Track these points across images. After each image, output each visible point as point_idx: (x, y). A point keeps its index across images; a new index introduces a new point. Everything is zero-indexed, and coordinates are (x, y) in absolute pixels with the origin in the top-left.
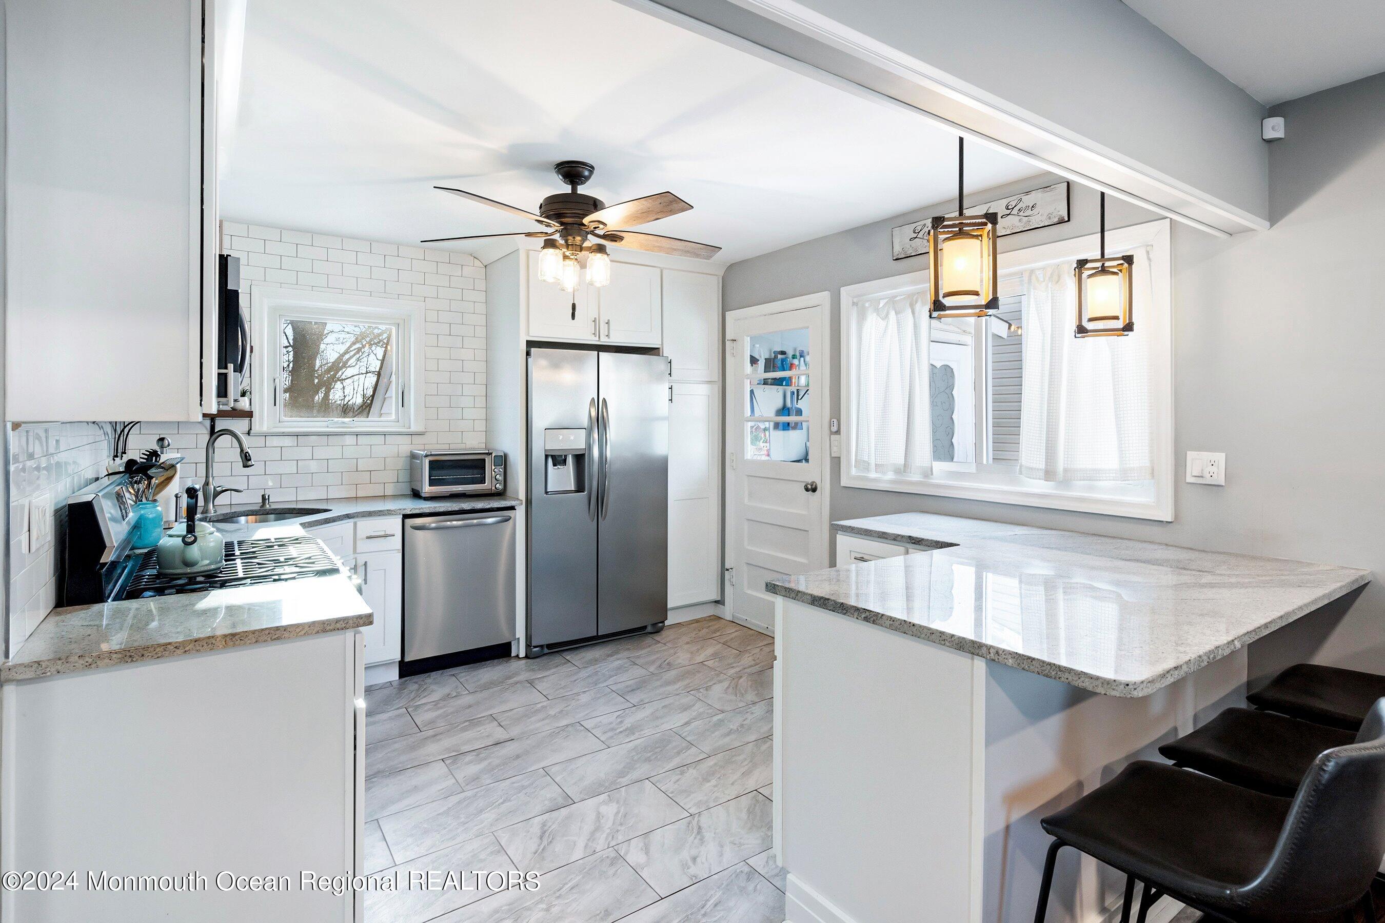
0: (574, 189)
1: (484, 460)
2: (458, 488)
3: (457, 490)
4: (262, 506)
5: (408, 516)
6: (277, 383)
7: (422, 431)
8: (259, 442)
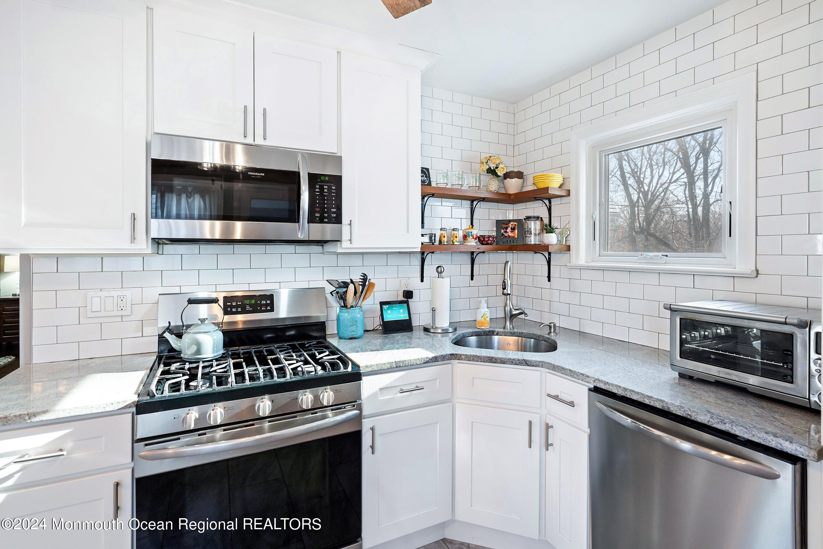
1: (792, 336)
4: (549, 334)
5: (596, 390)
6: (596, 218)
7: (749, 272)
8: (576, 274)
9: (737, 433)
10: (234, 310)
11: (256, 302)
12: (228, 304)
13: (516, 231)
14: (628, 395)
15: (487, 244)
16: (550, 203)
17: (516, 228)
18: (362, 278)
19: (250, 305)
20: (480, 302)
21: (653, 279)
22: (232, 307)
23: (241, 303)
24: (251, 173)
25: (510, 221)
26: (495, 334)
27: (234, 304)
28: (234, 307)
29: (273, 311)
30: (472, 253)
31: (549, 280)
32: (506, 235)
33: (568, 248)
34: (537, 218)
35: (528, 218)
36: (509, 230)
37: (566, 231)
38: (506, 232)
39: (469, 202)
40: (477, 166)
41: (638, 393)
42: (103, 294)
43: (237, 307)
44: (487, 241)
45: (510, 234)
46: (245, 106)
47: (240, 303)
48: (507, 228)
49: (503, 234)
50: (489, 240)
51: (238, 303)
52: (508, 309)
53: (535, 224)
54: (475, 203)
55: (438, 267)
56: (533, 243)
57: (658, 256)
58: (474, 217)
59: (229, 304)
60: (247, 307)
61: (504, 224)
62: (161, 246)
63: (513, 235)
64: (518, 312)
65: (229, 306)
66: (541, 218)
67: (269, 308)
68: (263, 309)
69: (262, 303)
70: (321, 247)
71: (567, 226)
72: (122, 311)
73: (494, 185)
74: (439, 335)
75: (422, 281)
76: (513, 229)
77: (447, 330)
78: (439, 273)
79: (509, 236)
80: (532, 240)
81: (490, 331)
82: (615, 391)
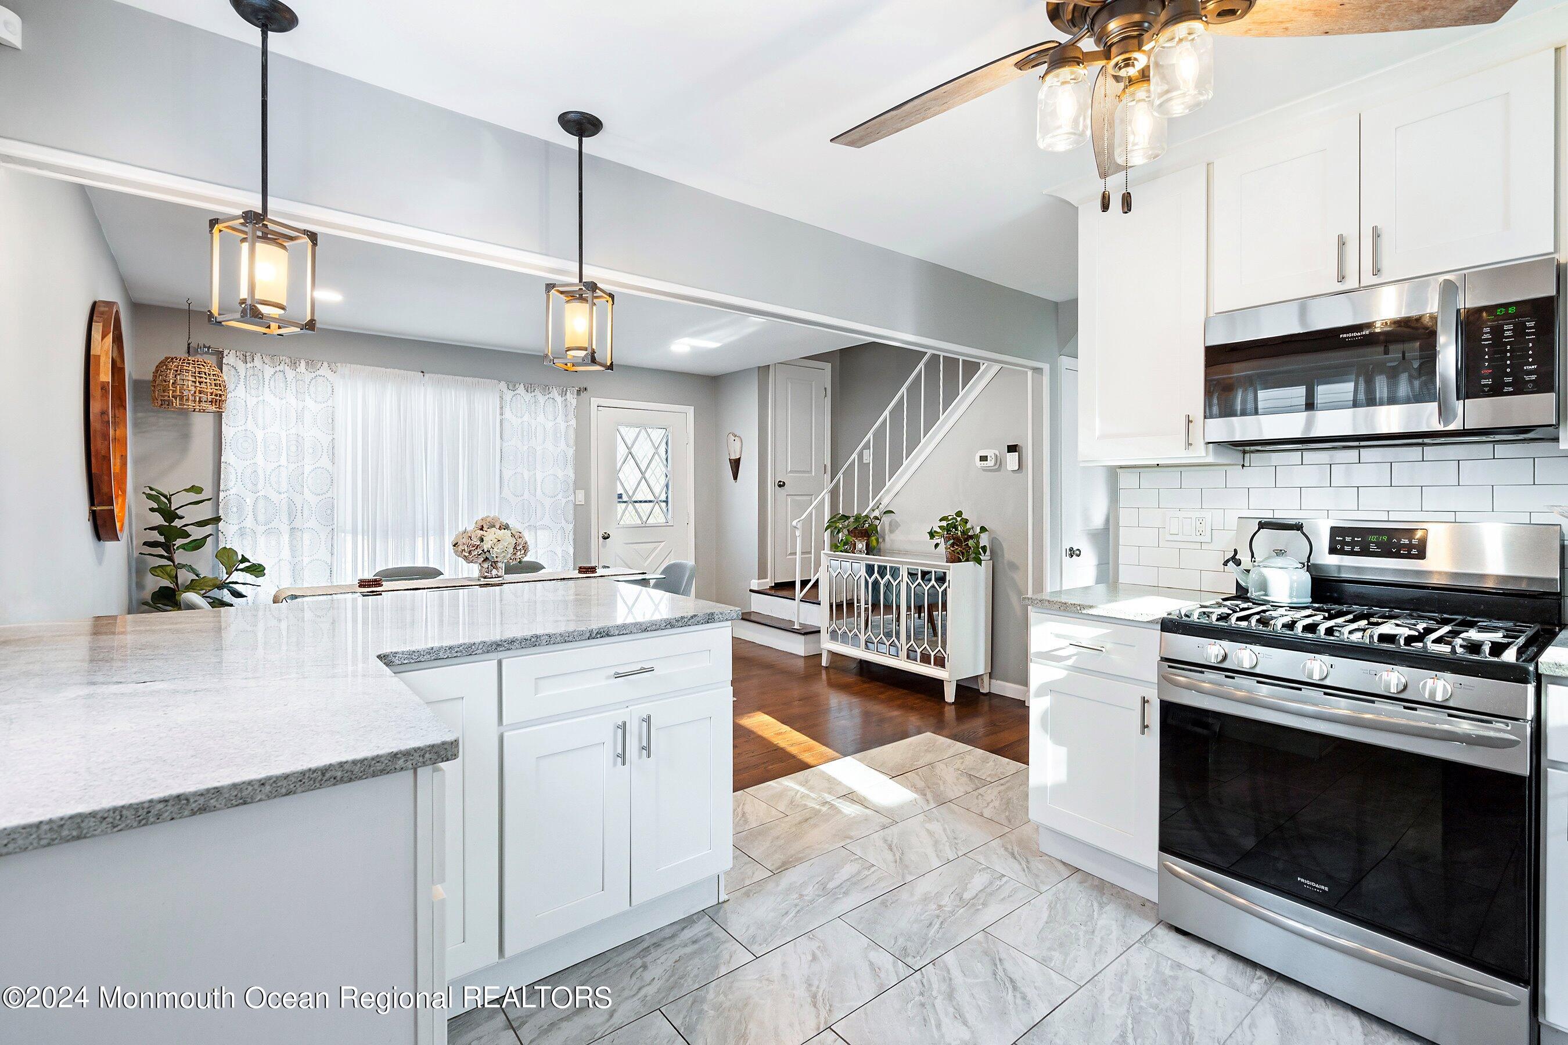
10: (1347, 548)
11: (1390, 539)
12: (1337, 538)
19: (1378, 544)
22: (1344, 543)
23: (1360, 539)
24: (1345, 336)
27: (1348, 539)
28: (1348, 544)
29: (1423, 558)
42: (1182, 515)
43: (1353, 544)
46: (1339, 236)
47: (1358, 539)
51: (1356, 539)
59: (1340, 538)
60: (1372, 546)
62: (1247, 456)
65: (1339, 542)
67: (1415, 552)
68: (1402, 552)
69: (1402, 542)
72: (1201, 536)
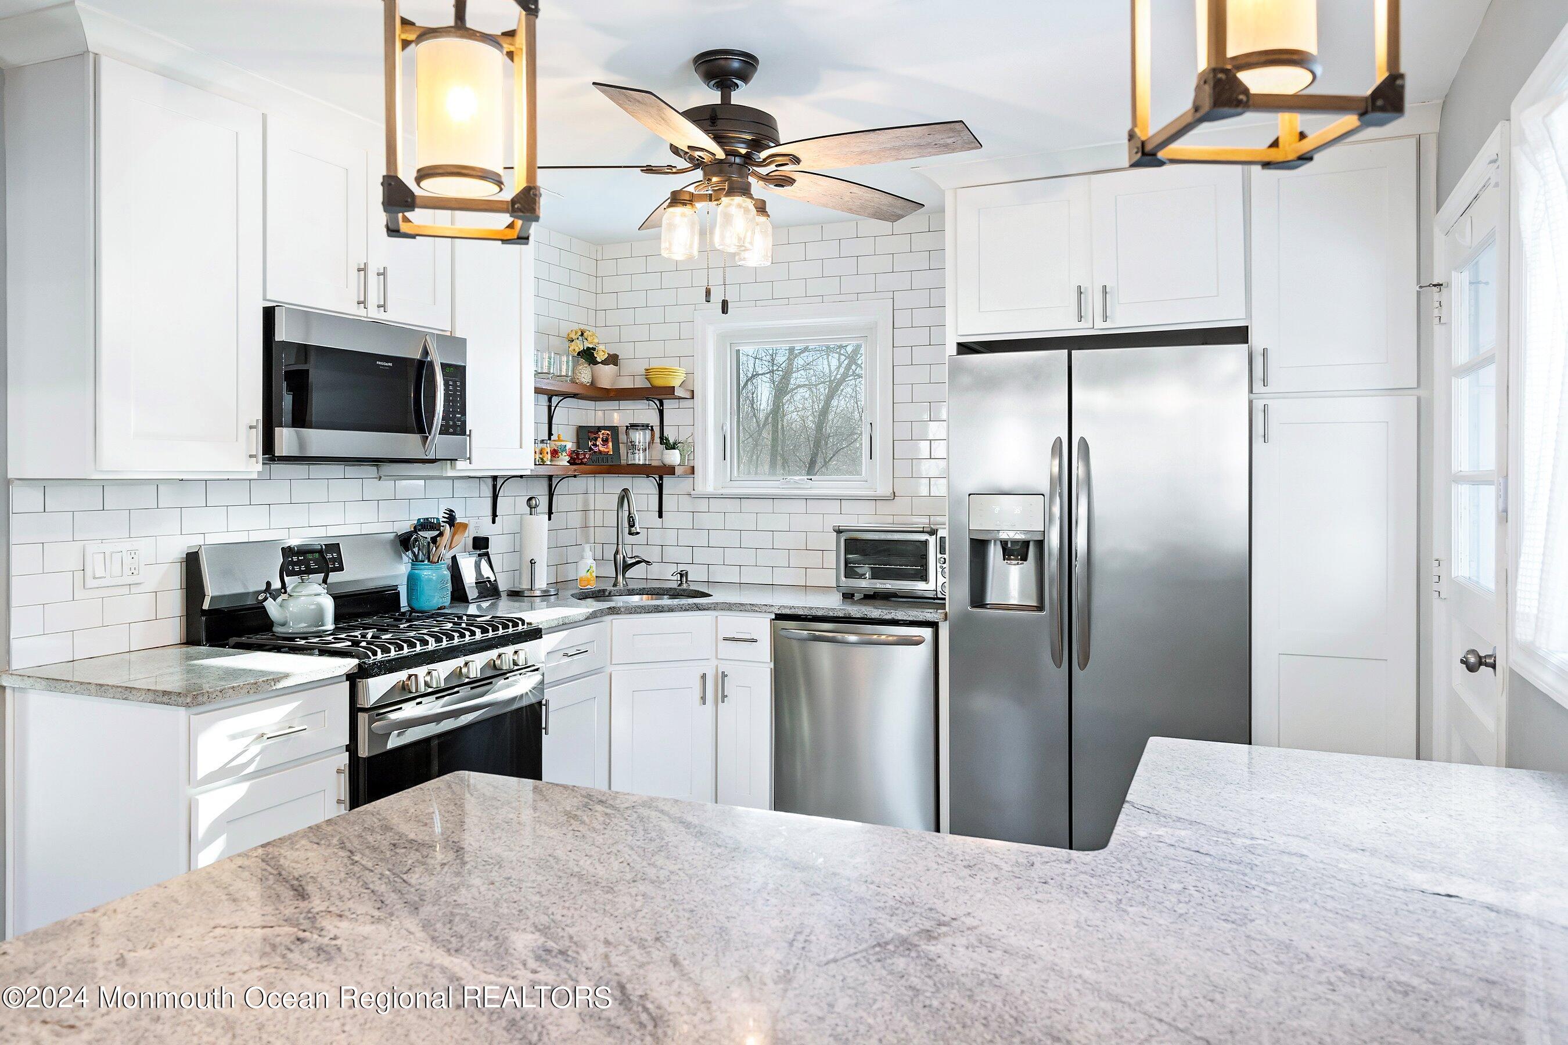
0: (726, 98)
1: (926, 542)
2: (885, 584)
3: (884, 586)
4: (680, 585)
5: (780, 617)
6: (726, 431)
7: (889, 494)
8: (703, 505)
9: (900, 618)
10: (297, 568)
13: (610, 444)
14: (814, 613)
15: (582, 463)
16: (662, 404)
17: (610, 440)
18: (447, 516)
20: (583, 550)
21: (799, 506)
24: (379, 363)
25: (599, 429)
26: (607, 594)
28: (296, 564)
29: (343, 570)
30: (550, 478)
31: (660, 516)
32: (596, 449)
33: (692, 470)
34: (645, 427)
35: (634, 426)
36: (599, 442)
37: (688, 446)
38: (595, 445)
39: (546, 397)
40: (555, 341)
41: (823, 609)
42: (108, 548)
43: (299, 563)
44: (582, 459)
45: (602, 448)
48: (596, 439)
49: (591, 449)
50: (585, 457)
52: (620, 557)
53: (645, 435)
54: (555, 400)
55: (530, 499)
56: (641, 462)
57: (803, 480)
58: (554, 422)
60: (312, 564)
61: (592, 432)
63: (606, 450)
64: (634, 561)
66: (652, 427)
67: (337, 565)
68: (330, 566)
69: (328, 557)
70: (375, 468)
71: (690, 440)
72: (134, 577)
73: (585, 375)
74: (538, 600)
75: (494, 522)
76: (605, 441)
77: (548, 591)
78: (531, 508)
79: (600, 452)
80: (640, 459)
81: (599, 591)
82: (801, 612)
